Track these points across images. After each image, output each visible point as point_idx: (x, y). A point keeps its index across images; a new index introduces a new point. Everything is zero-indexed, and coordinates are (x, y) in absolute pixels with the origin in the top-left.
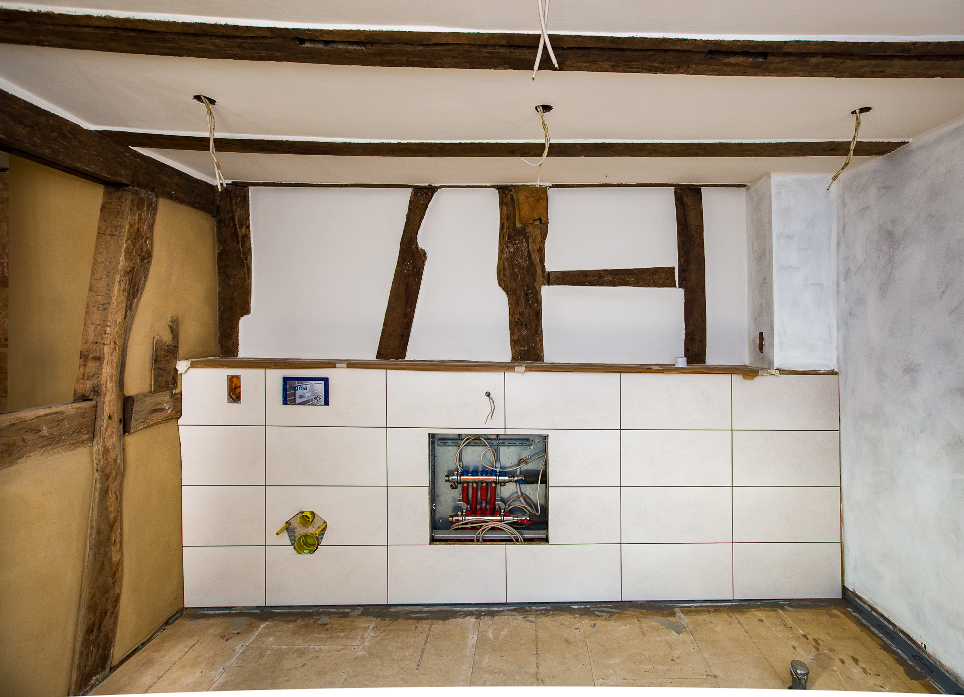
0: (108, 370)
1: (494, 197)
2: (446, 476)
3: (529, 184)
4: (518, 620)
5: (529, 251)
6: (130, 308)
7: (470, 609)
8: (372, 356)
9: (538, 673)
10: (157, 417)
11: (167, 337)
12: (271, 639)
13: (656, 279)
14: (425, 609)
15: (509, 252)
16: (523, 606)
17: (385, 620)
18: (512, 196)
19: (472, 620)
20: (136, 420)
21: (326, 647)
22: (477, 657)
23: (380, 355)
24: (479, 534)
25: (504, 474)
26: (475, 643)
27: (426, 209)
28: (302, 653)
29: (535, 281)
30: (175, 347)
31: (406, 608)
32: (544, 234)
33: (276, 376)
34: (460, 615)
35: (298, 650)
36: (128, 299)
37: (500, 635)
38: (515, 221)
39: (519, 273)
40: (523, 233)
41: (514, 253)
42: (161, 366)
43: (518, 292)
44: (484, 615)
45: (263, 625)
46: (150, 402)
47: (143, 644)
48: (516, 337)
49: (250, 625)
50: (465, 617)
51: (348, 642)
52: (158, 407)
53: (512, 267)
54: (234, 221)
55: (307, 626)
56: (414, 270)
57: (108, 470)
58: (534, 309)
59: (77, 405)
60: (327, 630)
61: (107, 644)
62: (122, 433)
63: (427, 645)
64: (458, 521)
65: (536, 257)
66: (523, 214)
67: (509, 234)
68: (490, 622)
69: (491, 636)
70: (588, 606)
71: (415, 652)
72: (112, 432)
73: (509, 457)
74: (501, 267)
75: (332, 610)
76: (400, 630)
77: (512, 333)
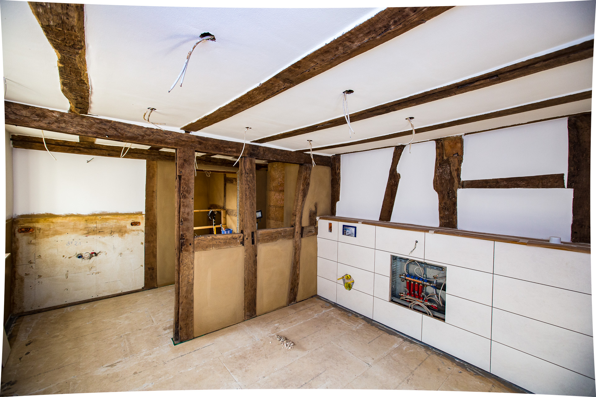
0: (297, 219)
1: (433, 144)
2: (400, 275)
3: (450, 136)
4: (423, 350)
5: (450, 171)
6: (303, 200)
7: (403, 336)
8: (377, 218)
9: (413, 371)
10: (310, 234)
11: (314, 209)
12: (333, 313)
13: (545, 182)
14: (385, 327)
15: (440, 172)
16: (429, 346)
17: (368, 324)
18: (442, 143)
19: (401, 340)
20: (304, 234)
21: (345, 323)
22: (392, 352)
23: (380, 219)
24: (411, 305)
25: (428, 281)
26: (396, 347)
27: (401, 155)
28: (338, 321)
29: (454, 186)
30: (316, 212)
31: (378, 324)
32: (460, 161)
33: (341, 224)
34: (397, 336)
35: (338, 319)
36: (303, 198)
37: (409, 351)
38: (443, 156)
39: (445, 182)
40: (448, 162)
41: (442, 173)
42: (311, 218)
43: (444, 192)
44: (407, 341)
45: (333, 308)
46: (308, 229)
47: (305, 300)
48: (442, 215)
49: (330, 306)
50: (399, 337)
51: (353, 324)
52: (311, 231)
53: (441, 179)
54: (336, 168)
55: (344, 314)
56: (394, 183)
57: (296, 247)
58: (452, 201)
59: (290, 228)
60: (349, 318)
61: (295, 295)
62: (301, 237)
63: (377, 339)
64: (403, 296)
65: (455, 174)
66: (447, 152)
67: (440, 163)
68: (408, 344)
69: (404, 349)
70: (465, 364)
71: (371, 338)
72: (298, 237)
73: (431, 273)
74: (435, 180)
75: (354, 313)
76: (371, 329)
77: (440, 213)
